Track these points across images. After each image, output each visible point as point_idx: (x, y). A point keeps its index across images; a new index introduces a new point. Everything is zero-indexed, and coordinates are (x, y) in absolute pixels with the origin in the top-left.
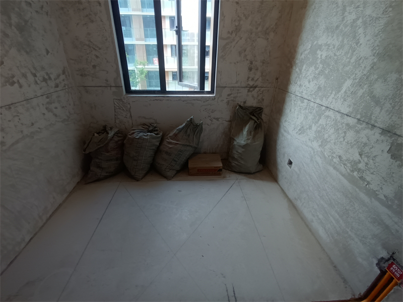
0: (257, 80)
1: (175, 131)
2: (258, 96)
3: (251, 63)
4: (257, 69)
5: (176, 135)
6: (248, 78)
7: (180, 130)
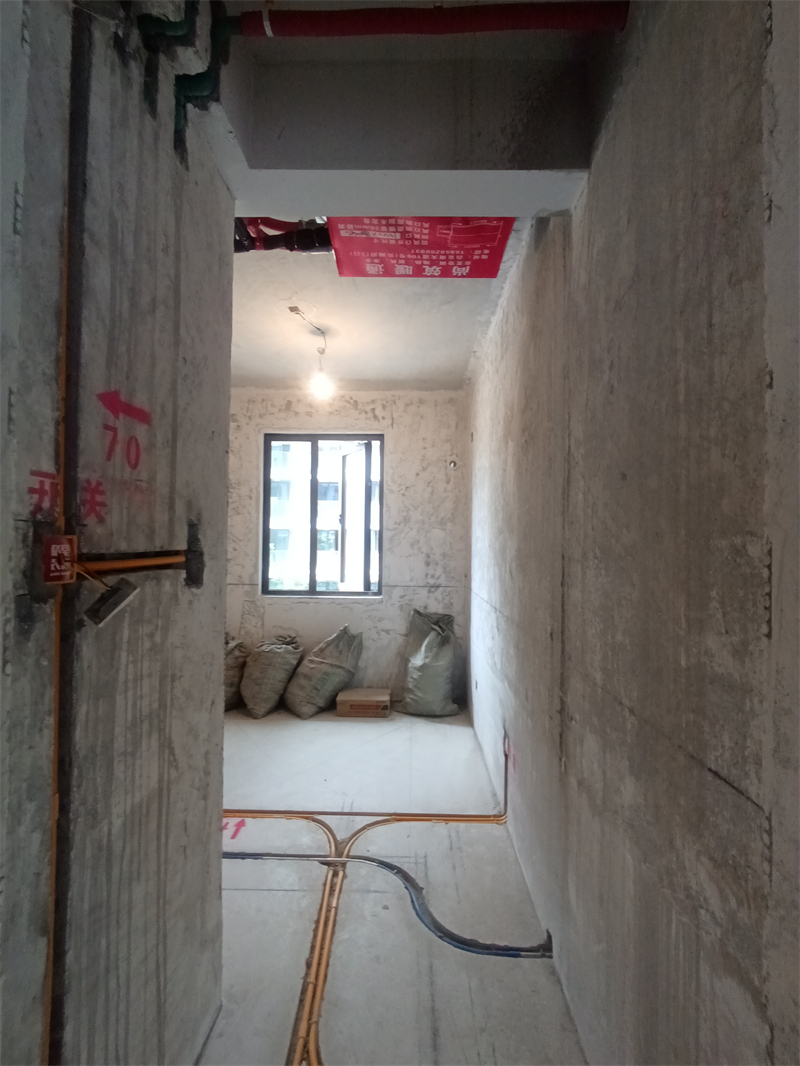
0: (438, 578)
1: (322, 645)
2: (443, 599)
3: (428, 556)
4: (437, 564)
5: (322, 650)
6: (427, 575)
7: (329, 644)
